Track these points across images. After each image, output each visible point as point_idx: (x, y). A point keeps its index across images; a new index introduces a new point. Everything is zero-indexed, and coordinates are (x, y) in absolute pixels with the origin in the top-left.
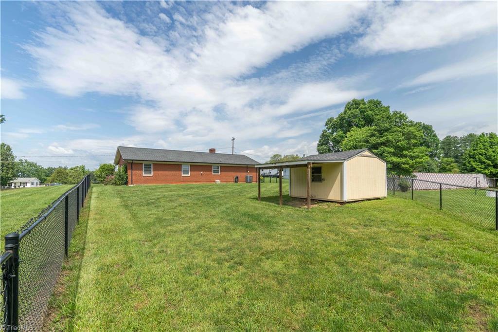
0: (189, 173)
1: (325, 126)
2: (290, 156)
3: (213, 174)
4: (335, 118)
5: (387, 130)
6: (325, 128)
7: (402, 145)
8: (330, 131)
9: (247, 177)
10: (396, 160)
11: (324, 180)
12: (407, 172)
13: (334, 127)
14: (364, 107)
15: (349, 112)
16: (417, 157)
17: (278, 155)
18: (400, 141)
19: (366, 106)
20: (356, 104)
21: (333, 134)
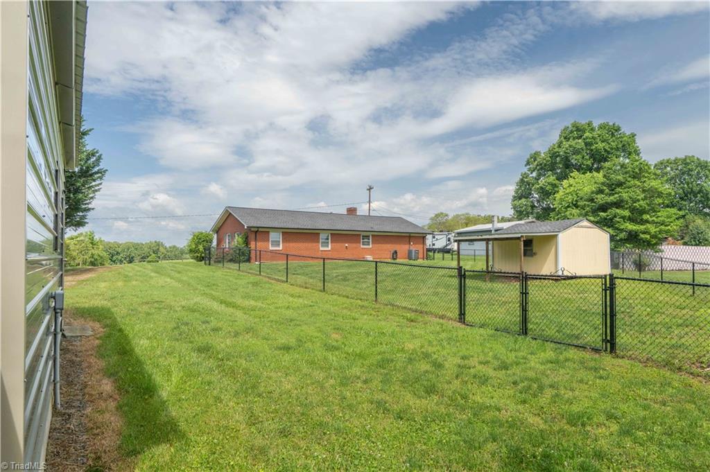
0: (330, 246)
1: (526, 166)
2: (463, 215)
3: (362, 246)
4: (542, 152)
5: (620, 184)
6: (525, 170)
7: (641, 206)
8: (534, 174)
9: (410, 252)
10: (630, 226)
11: (535, 254)
12: (648, 244)
13: (541, 169)
14: (590, 135)
15: (566, 144)
16: (663, 224)
17: (442, 213)
18: (638, 200)
19: (595, 134)
20: (578, 130)
21: (538, 180)
